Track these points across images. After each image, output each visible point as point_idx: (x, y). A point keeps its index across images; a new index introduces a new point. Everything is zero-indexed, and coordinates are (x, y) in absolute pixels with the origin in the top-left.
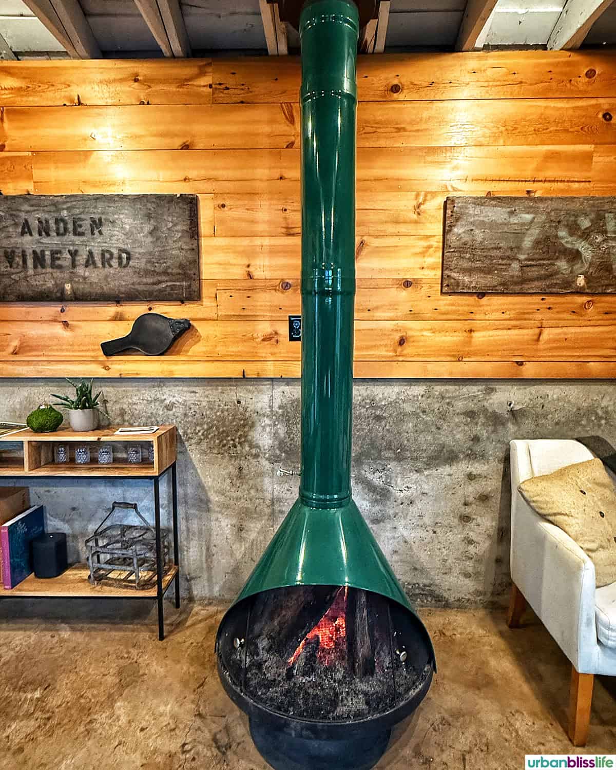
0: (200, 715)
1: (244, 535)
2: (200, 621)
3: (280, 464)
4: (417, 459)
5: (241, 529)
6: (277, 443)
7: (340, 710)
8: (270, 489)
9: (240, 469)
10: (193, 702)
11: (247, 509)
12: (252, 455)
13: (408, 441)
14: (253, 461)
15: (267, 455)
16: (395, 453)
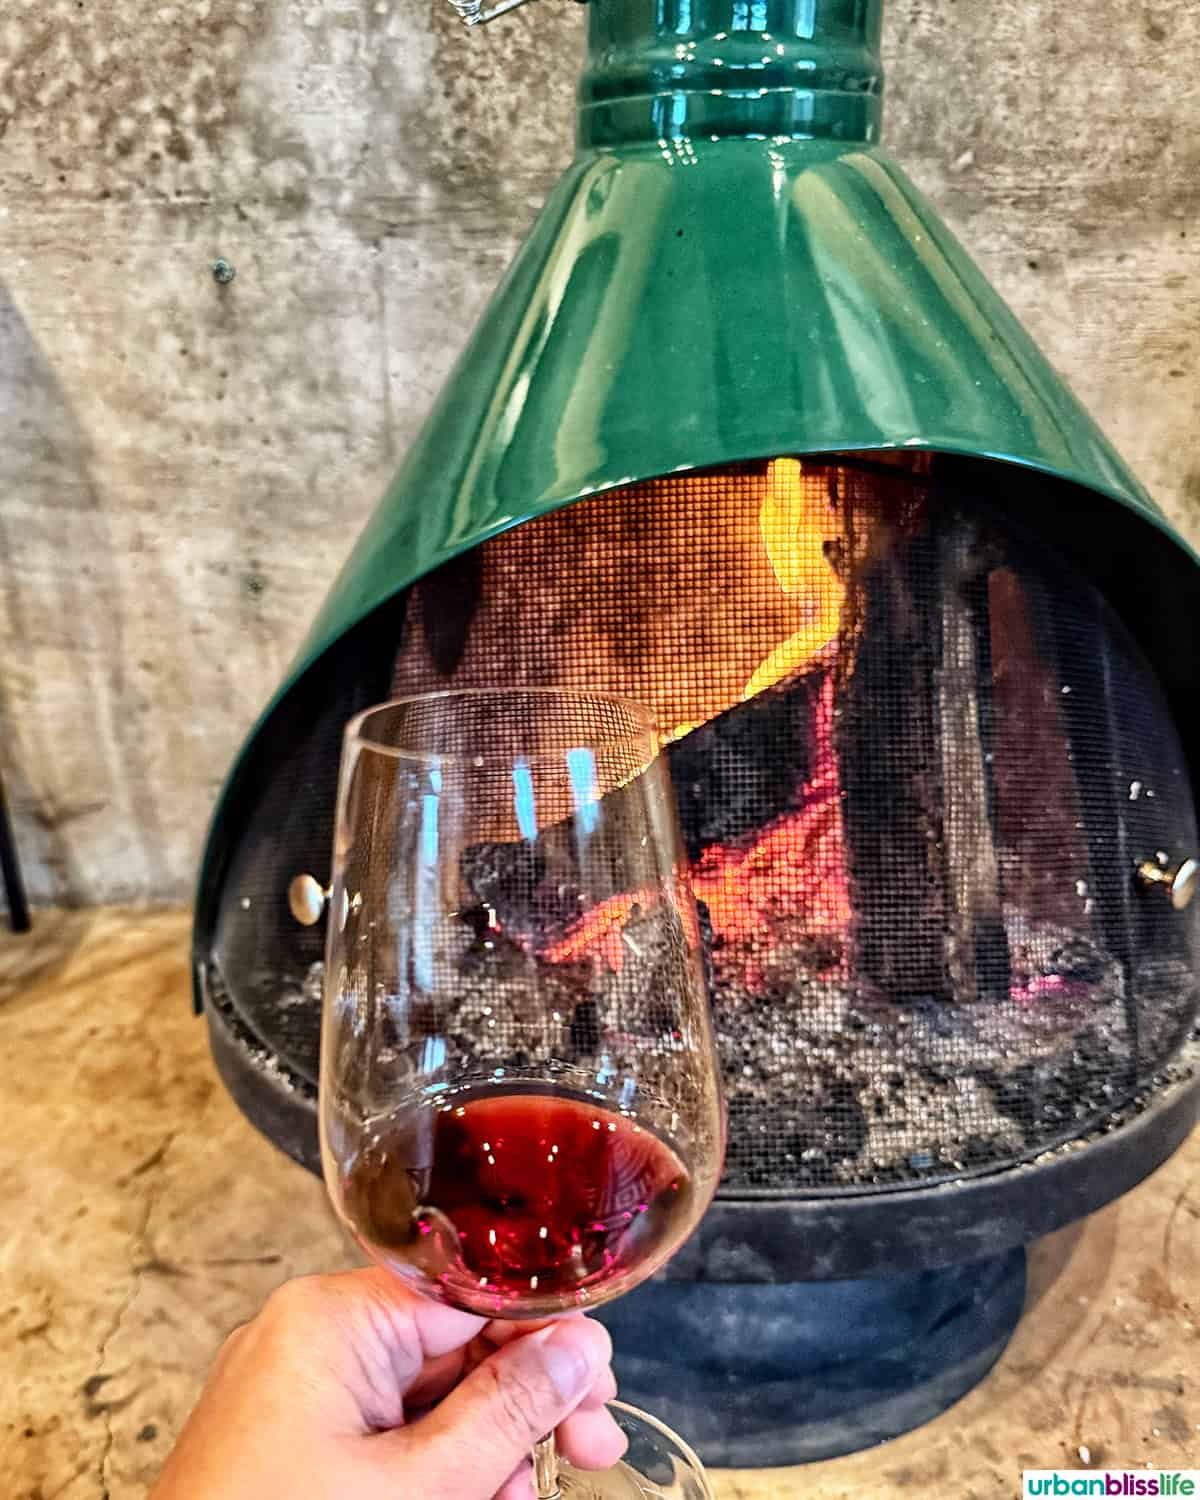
0: (160, 1268)
1: (271, 612)
2: (125, 963)
3: (413, 246)
4: (1040, 201)
5: (255, 586)
6: (389, 123)
7: (879, 1147)
8: (371, 380)
9: (221, 277)
10: (120, 1224)
11: (273, 480)
12: (271, 201)
13: (1012, 102)
14: (283, 234)
15: (346, 199)
16: (948, 174)
